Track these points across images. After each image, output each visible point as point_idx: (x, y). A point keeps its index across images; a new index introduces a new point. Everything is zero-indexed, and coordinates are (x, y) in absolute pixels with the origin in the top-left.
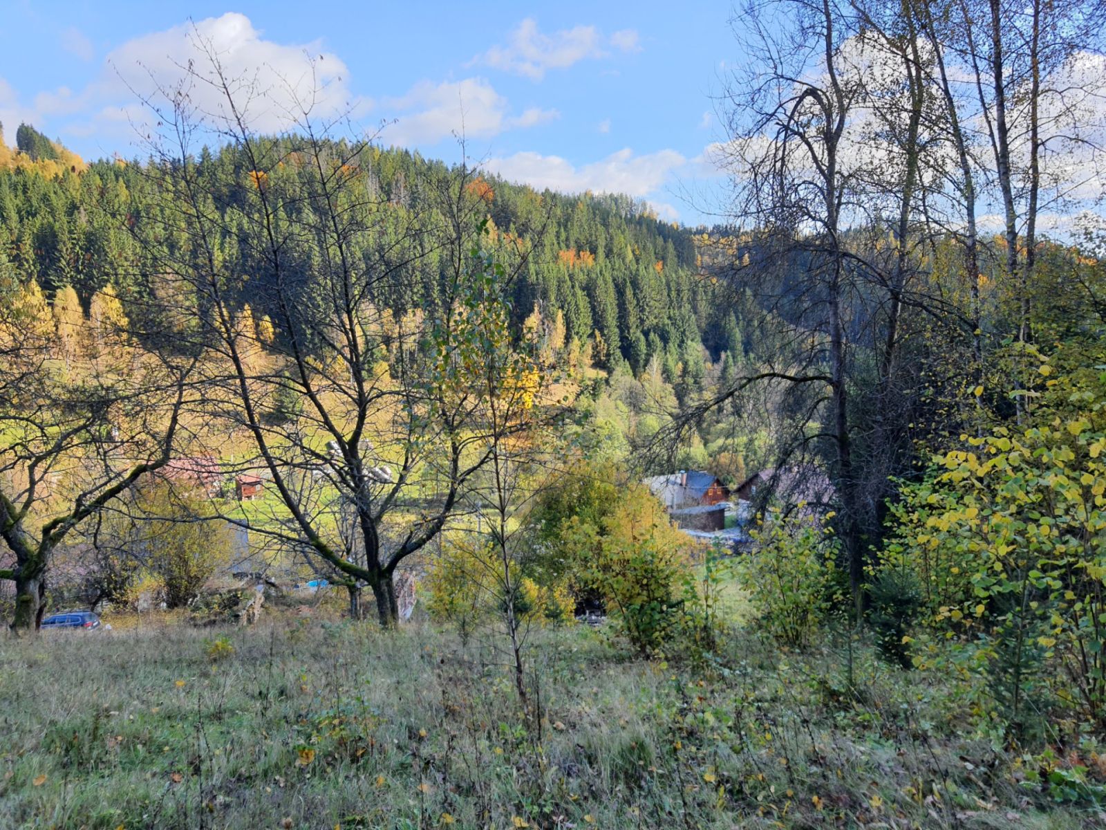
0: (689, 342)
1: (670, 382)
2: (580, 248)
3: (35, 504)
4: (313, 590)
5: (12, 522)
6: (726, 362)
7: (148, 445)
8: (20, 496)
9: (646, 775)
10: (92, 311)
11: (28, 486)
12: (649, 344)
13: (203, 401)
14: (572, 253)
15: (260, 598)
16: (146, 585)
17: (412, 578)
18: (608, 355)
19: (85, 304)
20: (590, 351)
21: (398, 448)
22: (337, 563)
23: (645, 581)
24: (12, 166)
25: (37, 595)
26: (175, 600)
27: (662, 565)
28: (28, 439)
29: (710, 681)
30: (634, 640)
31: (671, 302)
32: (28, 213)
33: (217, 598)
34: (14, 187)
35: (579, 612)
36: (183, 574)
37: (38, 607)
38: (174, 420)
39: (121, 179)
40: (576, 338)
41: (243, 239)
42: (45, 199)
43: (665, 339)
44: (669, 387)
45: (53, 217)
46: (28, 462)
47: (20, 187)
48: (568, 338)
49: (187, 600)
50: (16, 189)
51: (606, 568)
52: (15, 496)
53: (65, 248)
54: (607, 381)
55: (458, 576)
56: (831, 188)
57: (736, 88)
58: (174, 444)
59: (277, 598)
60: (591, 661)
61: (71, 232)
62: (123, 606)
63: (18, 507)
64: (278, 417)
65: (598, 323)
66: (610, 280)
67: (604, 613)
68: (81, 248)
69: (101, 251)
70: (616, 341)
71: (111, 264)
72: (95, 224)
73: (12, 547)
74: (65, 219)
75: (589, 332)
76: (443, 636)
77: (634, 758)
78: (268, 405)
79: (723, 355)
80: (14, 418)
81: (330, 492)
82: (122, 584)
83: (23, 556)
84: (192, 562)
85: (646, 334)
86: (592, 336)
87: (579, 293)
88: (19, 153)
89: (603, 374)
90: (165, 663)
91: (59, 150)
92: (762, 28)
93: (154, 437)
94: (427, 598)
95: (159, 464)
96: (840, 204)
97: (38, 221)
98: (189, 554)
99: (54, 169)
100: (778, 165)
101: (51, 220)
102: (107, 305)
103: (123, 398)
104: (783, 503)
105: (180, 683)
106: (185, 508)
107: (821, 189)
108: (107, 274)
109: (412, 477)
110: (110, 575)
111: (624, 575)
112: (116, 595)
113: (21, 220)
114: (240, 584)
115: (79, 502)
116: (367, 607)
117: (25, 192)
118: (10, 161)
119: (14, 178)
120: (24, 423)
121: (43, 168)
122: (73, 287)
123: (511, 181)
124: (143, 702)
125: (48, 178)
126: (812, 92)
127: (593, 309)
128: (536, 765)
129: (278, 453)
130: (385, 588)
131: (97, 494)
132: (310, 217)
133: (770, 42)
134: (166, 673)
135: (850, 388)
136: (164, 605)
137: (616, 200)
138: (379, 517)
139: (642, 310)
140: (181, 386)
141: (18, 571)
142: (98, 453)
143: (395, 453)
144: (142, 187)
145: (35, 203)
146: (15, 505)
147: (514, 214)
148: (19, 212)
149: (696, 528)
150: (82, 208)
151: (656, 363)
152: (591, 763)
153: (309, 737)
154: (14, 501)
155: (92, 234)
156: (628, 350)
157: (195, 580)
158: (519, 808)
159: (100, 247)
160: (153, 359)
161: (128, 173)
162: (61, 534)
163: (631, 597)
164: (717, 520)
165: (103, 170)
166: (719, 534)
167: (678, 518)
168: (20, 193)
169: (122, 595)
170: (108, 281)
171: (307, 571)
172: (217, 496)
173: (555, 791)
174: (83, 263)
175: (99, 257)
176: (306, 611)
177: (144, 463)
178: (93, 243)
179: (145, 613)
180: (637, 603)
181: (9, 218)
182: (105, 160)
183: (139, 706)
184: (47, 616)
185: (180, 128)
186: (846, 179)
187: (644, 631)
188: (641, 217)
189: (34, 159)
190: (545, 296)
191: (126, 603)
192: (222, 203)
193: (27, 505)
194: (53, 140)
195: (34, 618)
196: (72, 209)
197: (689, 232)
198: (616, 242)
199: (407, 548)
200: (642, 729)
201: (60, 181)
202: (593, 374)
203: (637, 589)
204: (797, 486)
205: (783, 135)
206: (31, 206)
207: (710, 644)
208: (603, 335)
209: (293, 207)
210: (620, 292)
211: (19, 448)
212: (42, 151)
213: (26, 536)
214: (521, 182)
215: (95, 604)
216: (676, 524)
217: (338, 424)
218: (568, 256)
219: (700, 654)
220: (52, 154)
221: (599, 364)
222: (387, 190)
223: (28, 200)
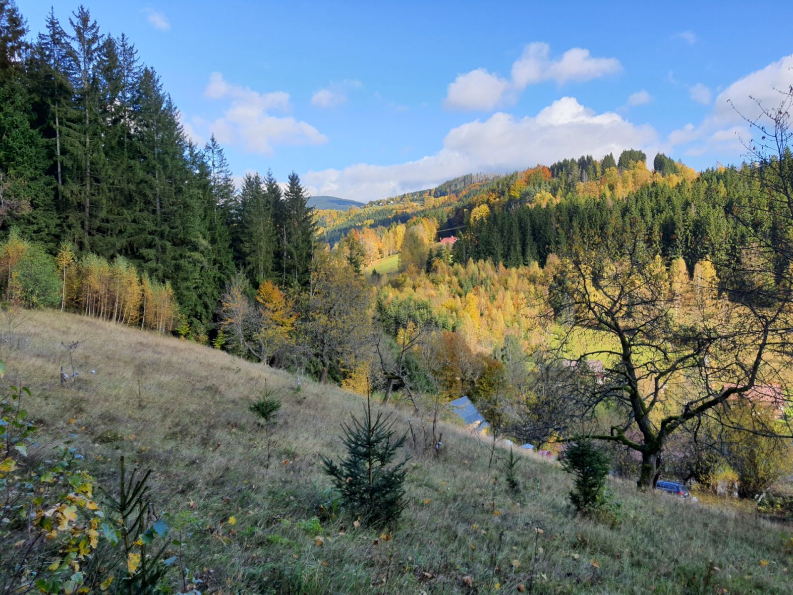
3: (657, 404)
5: (643, 413)
7: (738, 374)
8: (648, 397)
10: (695, 274)
11: (654, 391)
13: (783, 345)
16: (725, 476)
19: (691, 270)
24: (650, 182)
25: (655, 466)
26: (745, 494)
28: (656, 359)
32: (658, 211)
33: (778, 499)
34: (650, 195)
36: (752, 473)
37: (655, 474)
38: (759, 356)
39: (721, 181)
42: (669, 200)
45: (674, 212)
46: (655, 376)
47: (653, 194)
49: (754, 495)
50: (651, 196)
52: (645, 397)
53: (679, 233)
58: (758, 375)
61: (684, 221)
62: (707, 488)
63: (647, 404)
68: (690, 231)
69: (704, 233)
71: (710, 240)
72: (701, 214)
73: (642, 430)
74: (681, 213)
80: (649, 345)
82: (707, 470)
83: (648, 437)
84: (761, 467)
88: (655, 173)
91: (679, 167)
93: (743, 368)
95: (745, 388)
97: (664, 216)
98: (758, 460)
99: (677, 179)
101: (672, 214)
102: (706, 270)
103: (721, 337)
105: (764, 562)
106: (762, 424)
108: (707, 248)
110: (698, 462)
112: (702, 478)
113: (653, 216)
115: (687, 407)
117: (656, 197)
118: (649, 178)
119: (651, 189)
120: (653, 349)
121: (669, 180)
122: (684, 258)
124: (736, 568)
125: (671, 186)
131: (700, 404)
134: (752, 551)
136: (736, 494)
140: (766, 332)
141: (645, 446)
142: (701, 375)
144: (736, 185)
145: (662, 203)
146: (645, 402)
148: (652, 211)
150: (692, 205)
154: (644, 399)
155: (698, 221)
157: (763, 481)
159: (703, 230)
161: (726, 176)
162: (672, 428)
165: (710, 177)
168: (653, 198)
169: (706, 479)
170: (707, 253)
172: (781, 418)
174: (691, 242)
175: (702, 236)
177: (733, 386)
178: (699, 229)
179: (722, 496)
181: (646, 215)
182: (710, 169)
183: (734, 569)
184: (659, 481)
185: (779, 138)
189: (663, 175)
191: (708, 485)
193: (652, 404)
194: (676, 161)
195: (652, 480)
196: (687, 205)
201: (679, 187)
206: (660, 206)
211: (649, 365)
212: (669, 170)
213: (651, 425)
215: (686, 480)
220: (675, 170)
223: (658, 203)
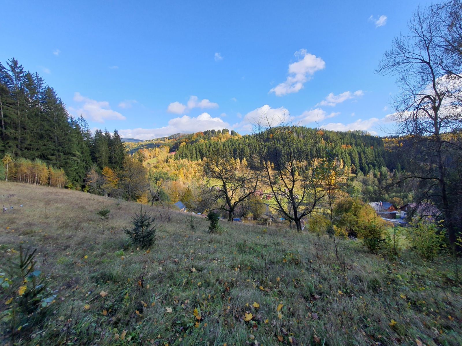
0: (382, 167)
1: (376, 177)
2: (347, 144)
3: (233, 198)
4: (282, 220)
5: (229, 201)
6: (395, 172)
7: (252, 189)
9: (379, 289)
10: (242, 163)
11: (232, 195)
12: (369, 167)
13: (262, 180)
14: (345, 145)
15: (271, 221)
16: (250, 215)
17: (304, 221)
18: (356, 170)
19: (241, 161)
20: (351, 169)
21: (302, 192)
22: (288, 216)
23: (372, 232)
25: (233, 215)
26: (255, 219)
27: (378, 229)
28: (232, 186)
29: (397, 264)
30: (369, 248)
31: (376, 156)
33: (262, 219)
35: (349, 236)
36: (256, 213)
37: (233, 217)
38: (256, 184)
40: (346, 167)
41: (269, 148)
42: (235, 143)
43: (374, 166)
44: (376, 179)
45: (236, 146)
46: (232, 191)
47: (231, 141)
48: (344, 166)
49: (257, 219)
51: (359, 227)
52: (230, 196)
53: (238, 151)
54: (356, 177)
55: (315, 222)
56: (436, 123)
57: (398, 100)
58: (256, 189)
59: (274, 221)
60: (355, 251)
61: (239, 148)
62: (246, 218)
63: (230, 198)
64: (275, 183)
65: (353, 162)
66: (356, 152)
67: (356, 237)
68: (240, 151)
69: (244, 152)
70: (358, 166)
71: (245, 154)
72: (243, 147)
73: (229, 206)
74: (238, 146)
75: (350, 164)
76: (313, 236)
77: (375, 284)
78: (273, 181)
79: (394, 170)
81: (286, 200)
82: (246, 214)
83: (231, 208)
84: (258, 211)
85: (368, 165)
86: (351, 165)
87: (347, 155)
88: (231, 135)
89: (355, 175)
90: (255, 232)
92: (407, 82)
93: (253, 187)
94: (308, 226)
95: (253, 192)
96: (440, 127)
97: (234, 147)
98: (258, 209)
99: (237, 137)
100: (415, 118)
102: (244, 161)
103: (248, 180)
104: (419, 214)
105: (258, 237)
106: (258, 201)
107: (432, 123)
109: (305, 198)
110: (244, 212)
111: (365, 230)
112: (245, 216)
113: (231, 147)
114: (267, 217)
115: (240, 198)
116: (294, 226)
118: (230, 137)
121: (235, 137)
122: (239, 158)
123: (328, 130)
124: (251, 240)
125: (236, 139)
126: (428, 96)
127: (351, 159)
128: (344, 278)
129: (276, 192)
130: (298, 223)
131: (243, 197)
132: (282, 142)
133: (410, 86)
134: (255, 234)
135: (447, 181)
136: (253, 219)
137: (358, 132)
138: (297, 207)
139: (367, 159)
140: (258, 177)
141: (230, 210)
142: (243, 190)
143: (301, 193)
144: (251, 139)
147: (329, 137)
149: (386, 218)
150: (241, 144)
151: (371, 172)
152: (360, 282)
153: (285, 256)
156: (362, 169)
157: (259, 215)
158: (340, 288)
160: (253, 172)
161: (248, 137)
162: (237, 204)
163: (368, 236)
164: (393, 216)
165: (245, 137)
166: (394, 220)
167: (380, 214)
170: (245, 157)
171: (280, 216)
173: (350, 287)
174: (241, 154)
176: (280, 224)
177: (251, 192)
178: (242, 150)
179: (250, 220)
180: (370, 238)
181: (229, 147)
182: (245, 135)
184: (234, 219)
186: (442, 120)
187: (372, 246)
188: (366, 135)
189: (233, 136)
190: (337, 156)
192: (265, 142)
194: (236, 132)
195: (232, 219)
196: (239, 144)
197: (382, 138)
198: (358, 142)
199: (304, 215)
200: (376, 275)
202: (351, 175)
203: (370, 234)
204: (426, 209)
205: (416, 110)
207: (396, 254)
208: (354, 165)
209: (278, 140)
210: (360, 154)
211: (230, 188)
213: (231, 204)
214: (331, 130)
215: (241, 217)
216: (380, 216)
217: (288, 186)
218: (344, 146)
219: (393, 256)
220: (236, 135)
221: (353, 172)
222: (298, 135)
223: (232, 143)
